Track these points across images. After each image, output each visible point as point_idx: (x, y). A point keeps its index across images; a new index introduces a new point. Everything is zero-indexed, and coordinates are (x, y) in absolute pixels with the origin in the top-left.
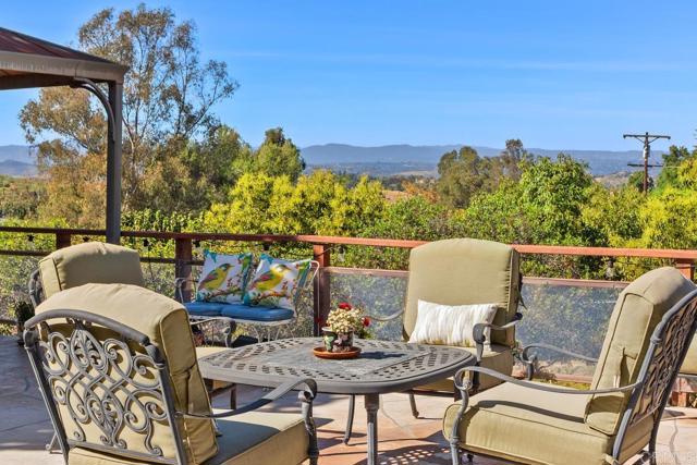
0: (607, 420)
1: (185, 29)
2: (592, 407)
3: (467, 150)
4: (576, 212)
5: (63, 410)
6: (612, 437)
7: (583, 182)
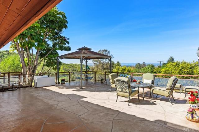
0: (168, 91)
1: (109, 51)
2: (166, 90)
3: (139, 63)
4: (153, 70)
5: (117, 88)
6: (169, 92)
7: (154, 67)
